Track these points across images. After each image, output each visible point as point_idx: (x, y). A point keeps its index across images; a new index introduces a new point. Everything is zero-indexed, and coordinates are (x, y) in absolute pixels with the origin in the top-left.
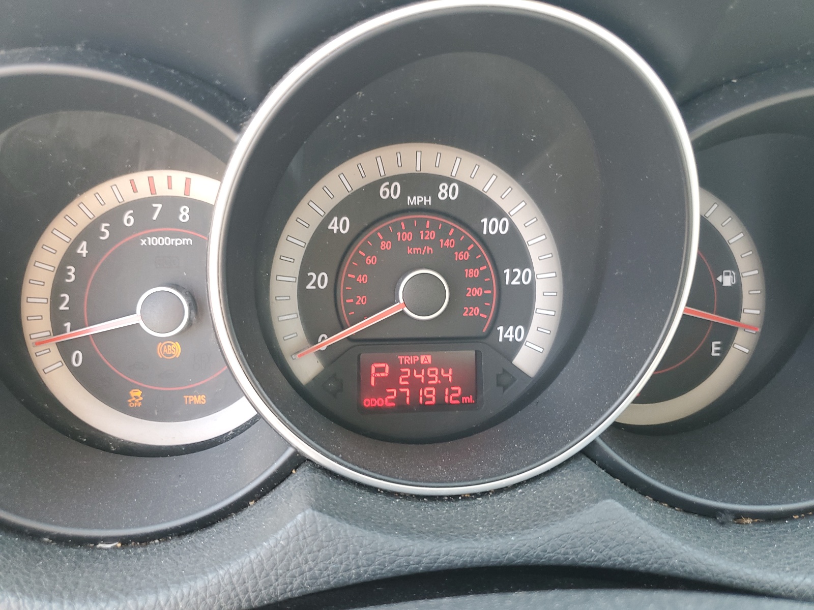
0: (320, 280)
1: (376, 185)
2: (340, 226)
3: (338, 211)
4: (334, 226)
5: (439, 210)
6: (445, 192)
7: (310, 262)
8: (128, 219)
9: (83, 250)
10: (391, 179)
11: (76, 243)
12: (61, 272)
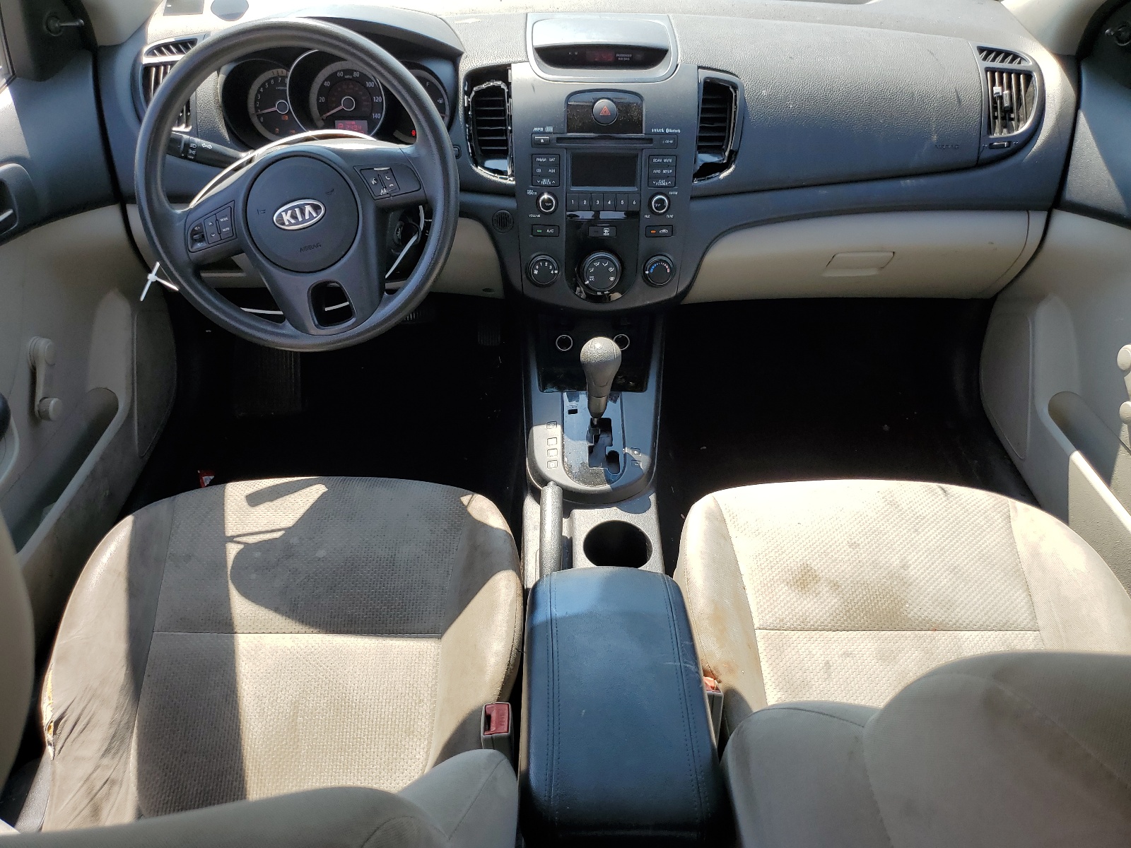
0: (323, 99)
1: (336, 73)
2: (327, 84)
3: (326, 80)
4: (326, 84)
5: (355, 80)
6: (356, 75)
7: (320, 94)
8: (272, 81)
9: (262, 90)
10: (340, 71)
11: (260, 88)
12: (256, 96)
